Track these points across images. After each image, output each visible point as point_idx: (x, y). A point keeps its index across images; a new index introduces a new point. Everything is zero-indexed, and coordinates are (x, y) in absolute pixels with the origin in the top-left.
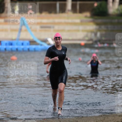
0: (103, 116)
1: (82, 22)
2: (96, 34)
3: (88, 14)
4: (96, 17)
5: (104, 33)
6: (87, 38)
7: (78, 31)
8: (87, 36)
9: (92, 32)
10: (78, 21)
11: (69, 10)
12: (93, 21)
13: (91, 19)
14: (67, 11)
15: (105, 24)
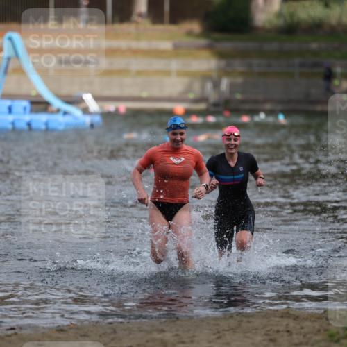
0: (235, 316)
1: (177, 47)
2: (216, 85)
3: (196, 27)
4: (217, 35)
5: (239, 80)
6: (191, 96)
7: (167, 73)
8: (189, 89)
9: (205, 77)
10: (167, 45)
11: (140, 15)
12: (209, 47)
13: (203, 42)
14: (135, 17)
15: (243, 55)
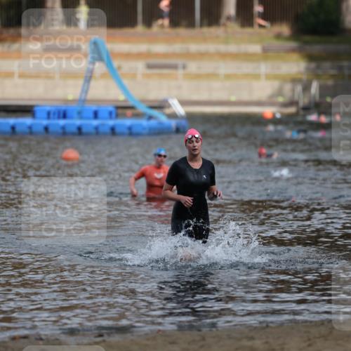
0: (326, 323)
1: (265, 50)
2: (306, 88)
3: (285, 29)
4: (307, 38)
5: (330, 82)
6: (281, 99)
7: (256, 77)
8: (280, 92)
9: (294, 81)
10: (256, 48)
11: (229, 18)
12: (299, 50)
13: (293, 44)
14: (223, 20)
15: (334, 57)
